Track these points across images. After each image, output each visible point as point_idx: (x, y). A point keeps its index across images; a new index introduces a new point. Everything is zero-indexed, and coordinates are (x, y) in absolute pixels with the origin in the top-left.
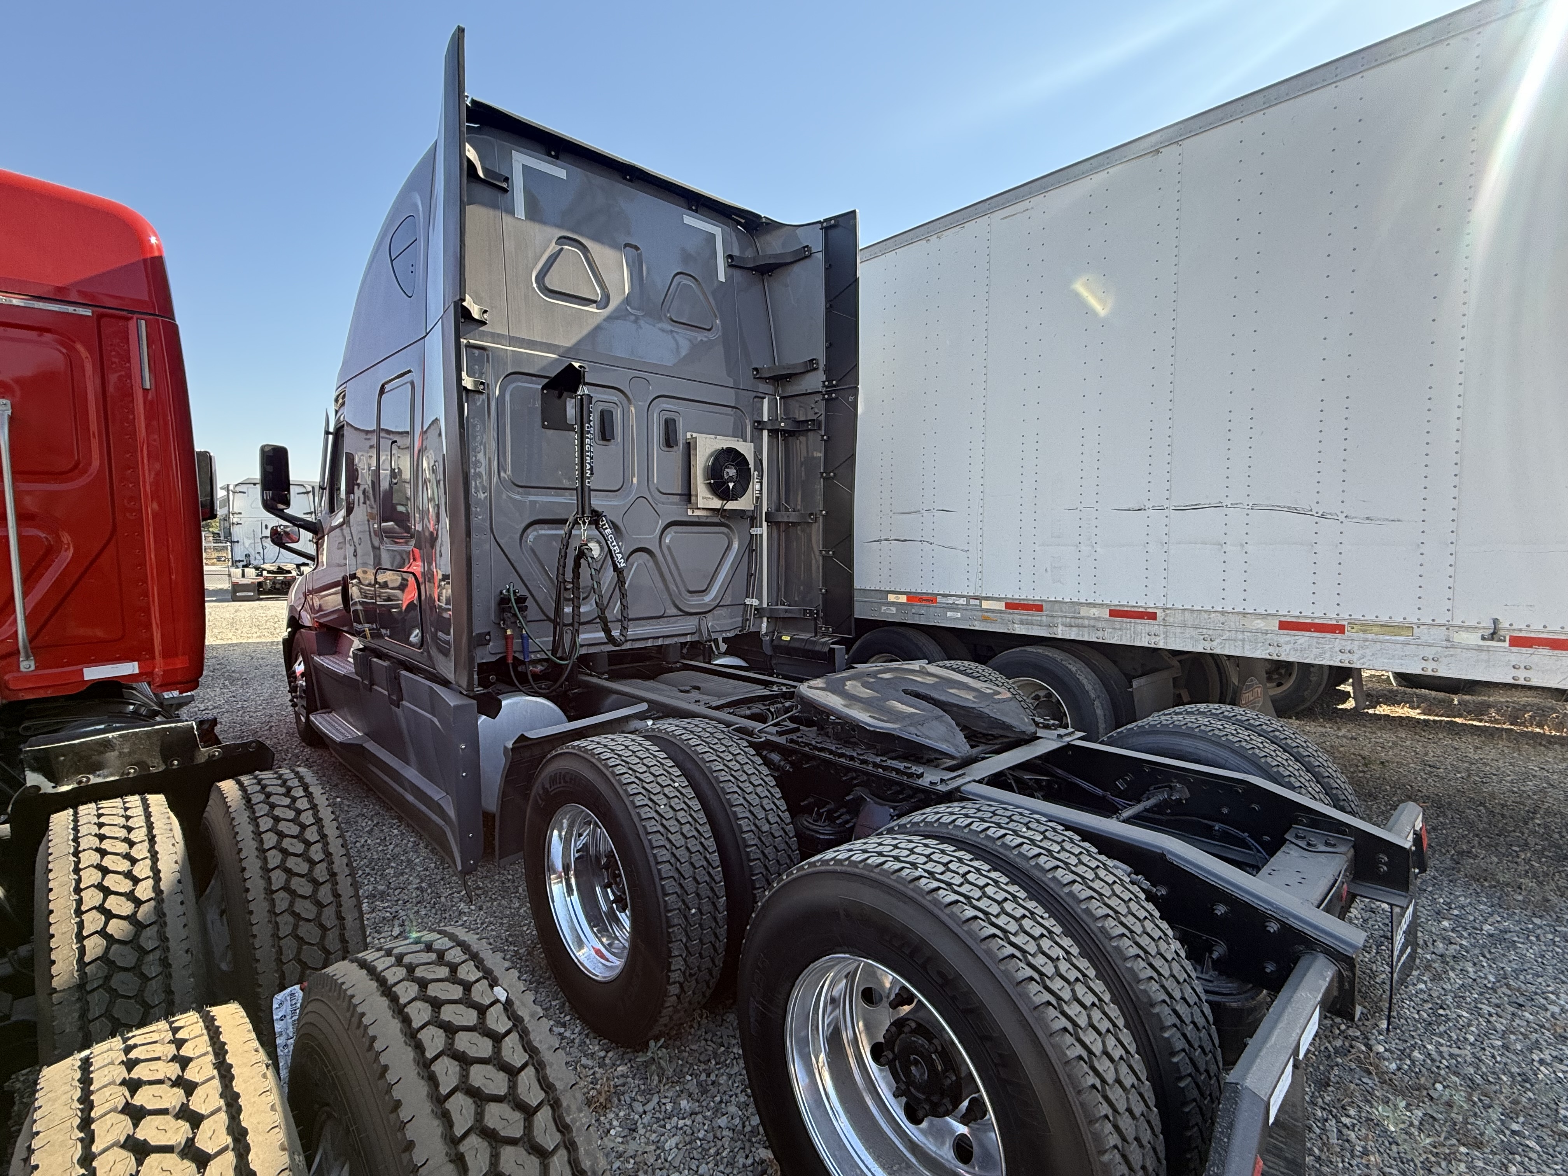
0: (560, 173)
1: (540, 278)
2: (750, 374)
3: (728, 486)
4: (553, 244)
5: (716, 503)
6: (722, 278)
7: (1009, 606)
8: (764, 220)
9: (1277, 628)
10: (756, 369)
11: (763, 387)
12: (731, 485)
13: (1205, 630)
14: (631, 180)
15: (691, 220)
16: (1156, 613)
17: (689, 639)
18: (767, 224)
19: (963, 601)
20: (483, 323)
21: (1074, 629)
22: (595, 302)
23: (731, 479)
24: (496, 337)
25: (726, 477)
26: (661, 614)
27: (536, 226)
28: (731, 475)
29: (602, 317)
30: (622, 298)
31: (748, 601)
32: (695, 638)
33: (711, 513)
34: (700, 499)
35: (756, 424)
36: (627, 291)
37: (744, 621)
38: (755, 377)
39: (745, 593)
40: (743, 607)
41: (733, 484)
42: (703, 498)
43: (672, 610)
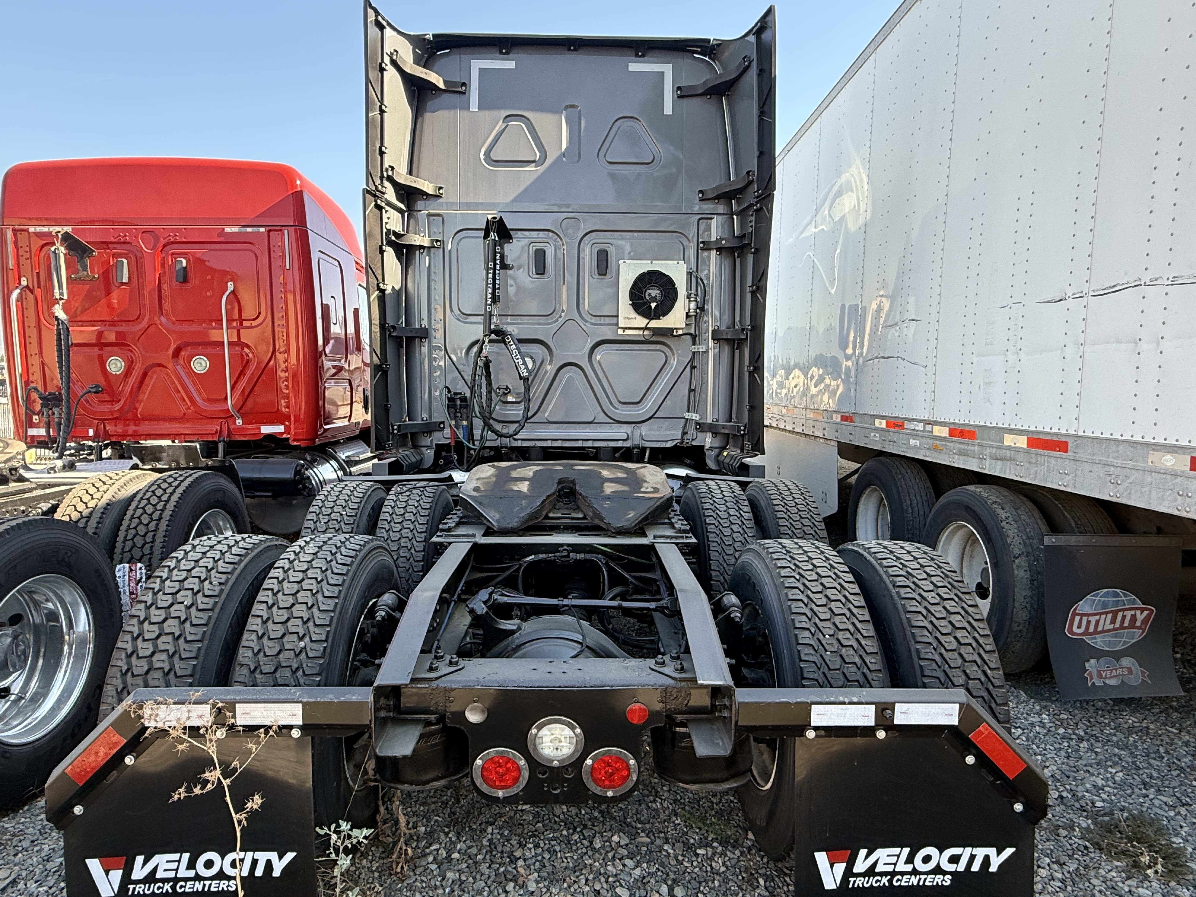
0: (510, 64)
1: (487, 154)
2: (697, 197)
3: (651, 307)
4: (501, 122)
5: (641, 322)
6: (668, 110)
7: (952, 433)
8: (715, 42)
9: (1188, 468)
10: (701, 192)
11: (708, 207)
12: (653, 305)
13: (1112, 469)
14: (575, 50)
15: (636, 67)
16: (1067, 442)
17: (620, 444)
18: (719, 45)
19: (920, 427)
20: (439, 196)
21: (999, 462)
22: (534, 162)
23: (654, 299)
24: (449, 205)
25: (648, 298)
26: (590, 420)
27: (487, 113)
28: (653, 295)
29: (539, 173)
30: (559, 153)
31: (687, 415)
32: (627, 444)
33: (641, 332)
34: (621, 319)
35: (701, 245)
36: (564, 147)
37: (684, 433)
38: (701, 200)
39: (686, 408)
40: (683, 420)
41: (655, 304)
42: (625, 318)
43: (602, 418)
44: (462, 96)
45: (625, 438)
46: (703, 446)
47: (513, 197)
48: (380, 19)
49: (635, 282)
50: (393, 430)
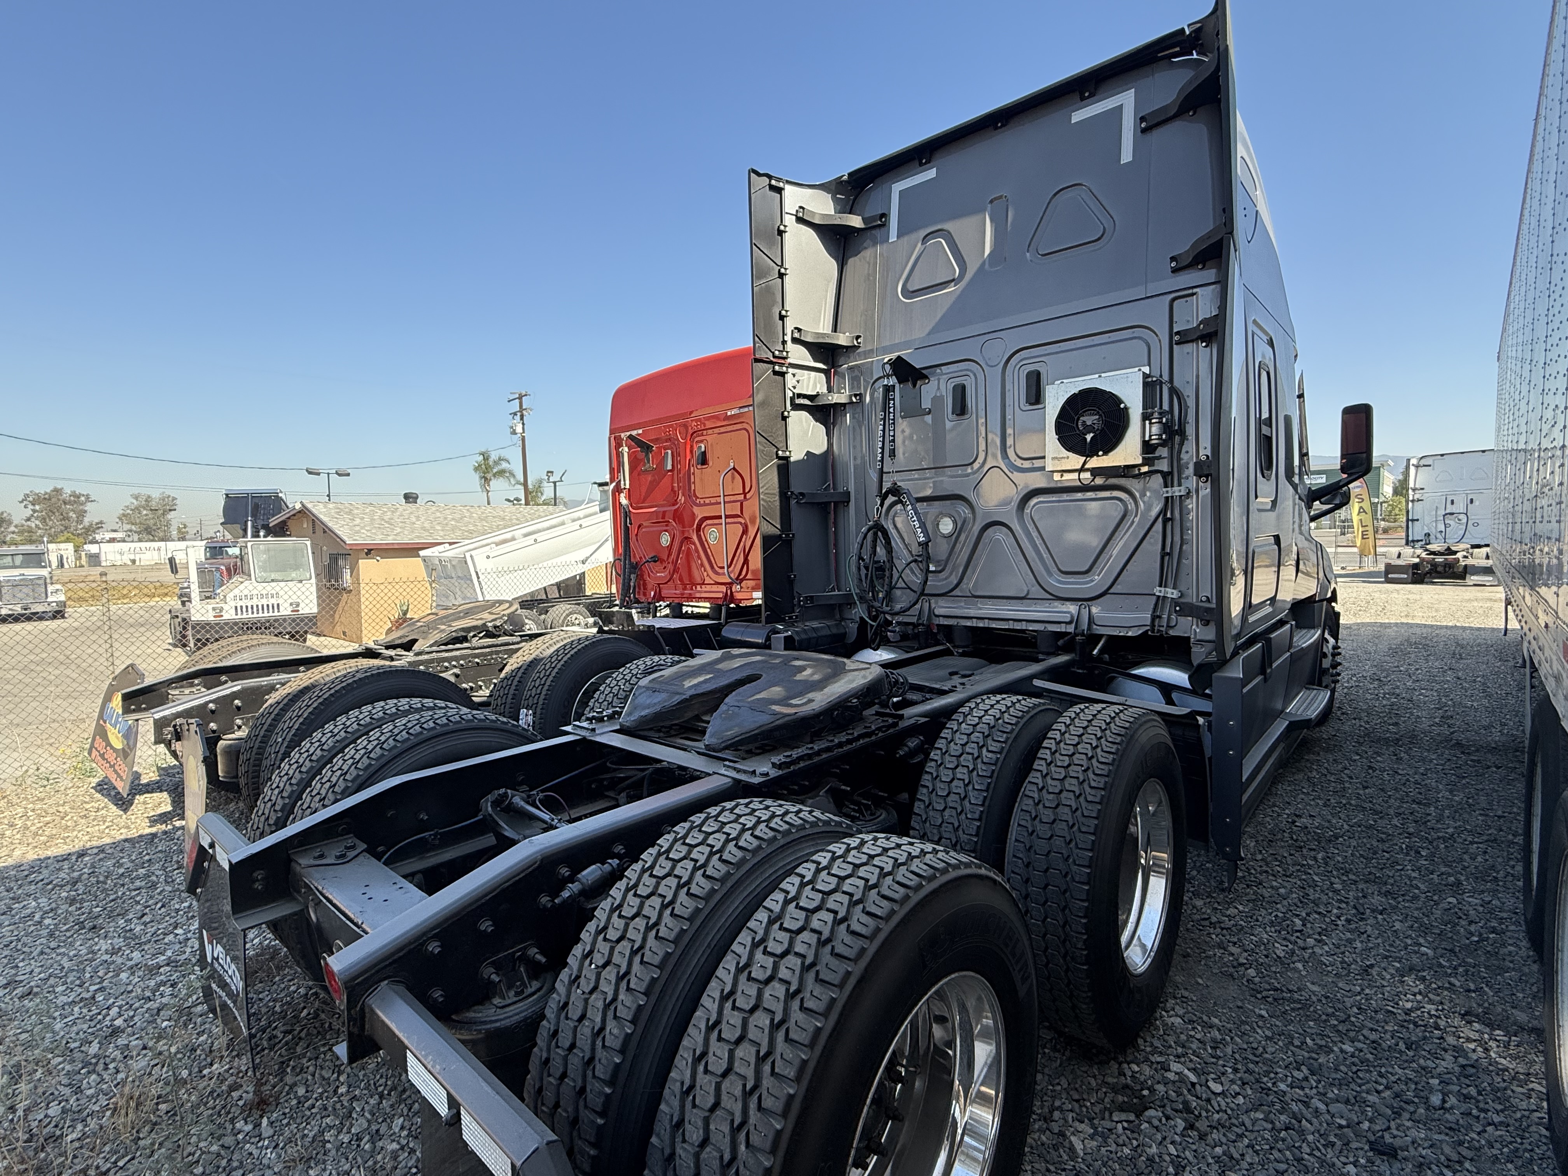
0: (931, 174)
1: (905, 286)
2: (1167, 267)
3: (1085, 439)
4: (919, 244)
5: (1076, 461)
6: (1127, 156)
10: (1173, 259)
11: (1186, 279)
12: (1089, 437)
15: (1082, 114)
17: (1061, 628)
20: (857, 347)
22: (953, 280)
23: (1089, 429)
24: (866, 354)
25: (1081, 427)
26: (1022, 595)
27: (906, 239)
28: (1089, 423)
29: (958, 292)
30: (980, 262)
31: (1158, 591)
32: (1071, 629)
33: (1075, 476)
34: (1048, 460)
35: (1176, 338)
36: (987, 251)
37: (1154, 618)
38: (1175, 271)
39: (1157, 582)
40: (1154, 598)
41: (1092, 435)
42: (1053, 459)
43: (1036, 592)
44: (882, 229)
45: (1068, 620)
46: (1189, 638)
47: (927, 331)
48: (773, 182)
49: (1063, 408)
50: (800, 601)
